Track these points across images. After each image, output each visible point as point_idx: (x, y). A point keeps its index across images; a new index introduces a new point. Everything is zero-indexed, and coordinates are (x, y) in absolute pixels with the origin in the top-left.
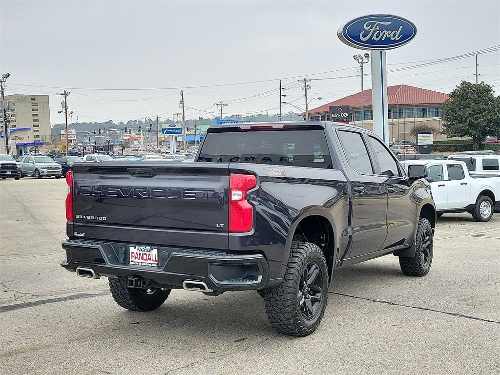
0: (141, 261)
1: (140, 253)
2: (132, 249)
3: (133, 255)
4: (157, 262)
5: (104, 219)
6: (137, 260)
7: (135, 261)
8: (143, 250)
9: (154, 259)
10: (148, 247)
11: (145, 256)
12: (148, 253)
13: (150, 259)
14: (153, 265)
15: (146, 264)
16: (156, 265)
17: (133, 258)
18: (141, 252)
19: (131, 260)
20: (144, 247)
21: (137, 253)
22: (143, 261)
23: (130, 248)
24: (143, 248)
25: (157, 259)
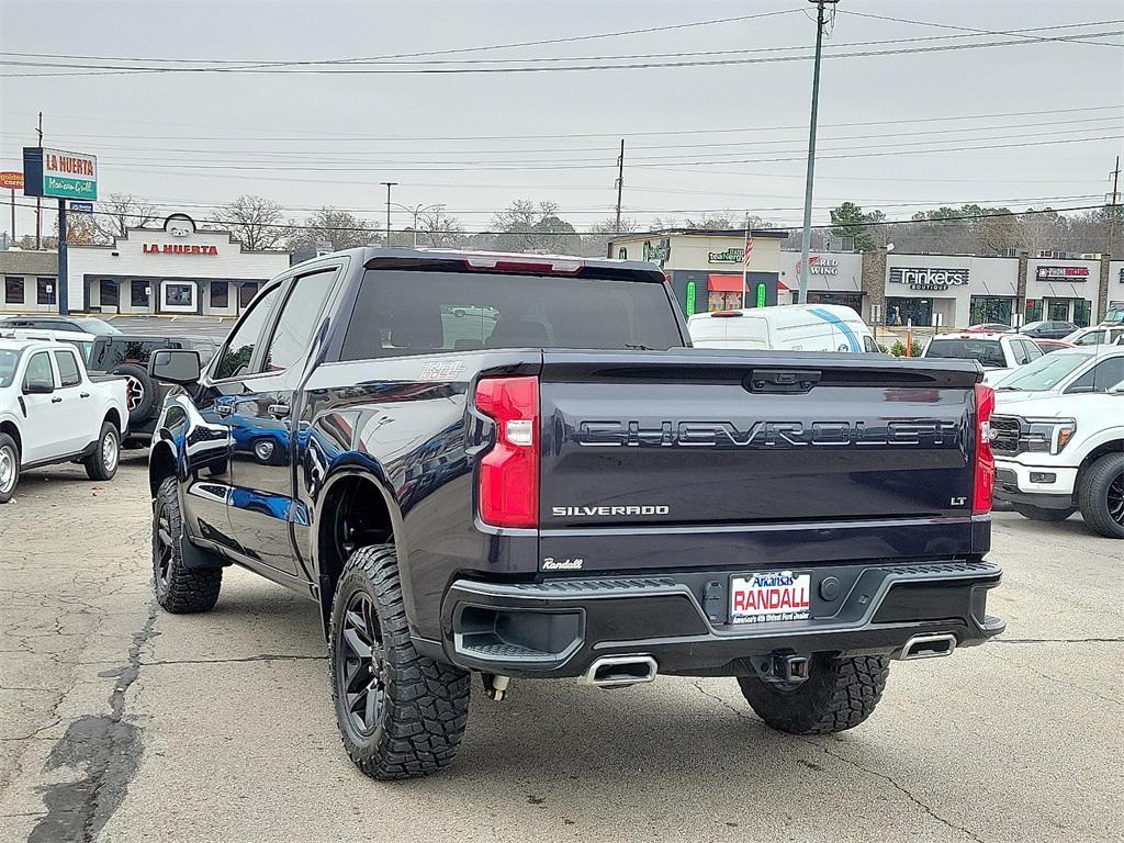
0: (762, 610)
1: (760, 592)
2: (738, 584)
3: (740, 598)
4: (807, 608)
5: (662, 510)
6: (751, 611)
7: (745, 613)
8: (769, 581)
9: (798, 600)
10: (787, 573)
11: (775, 597)
12: (782, 589)
13: (788, 603)
14: (797, 616)
15: (779, 618)
16: (806, 616)
17: (739, 608)
18: (764, 589)
19: (734, 612)
20: (776, 575)
21: (751, 593)
22: (769, 611)
23: (734, 581)
24: (769, 577)
25: (806, 599)
